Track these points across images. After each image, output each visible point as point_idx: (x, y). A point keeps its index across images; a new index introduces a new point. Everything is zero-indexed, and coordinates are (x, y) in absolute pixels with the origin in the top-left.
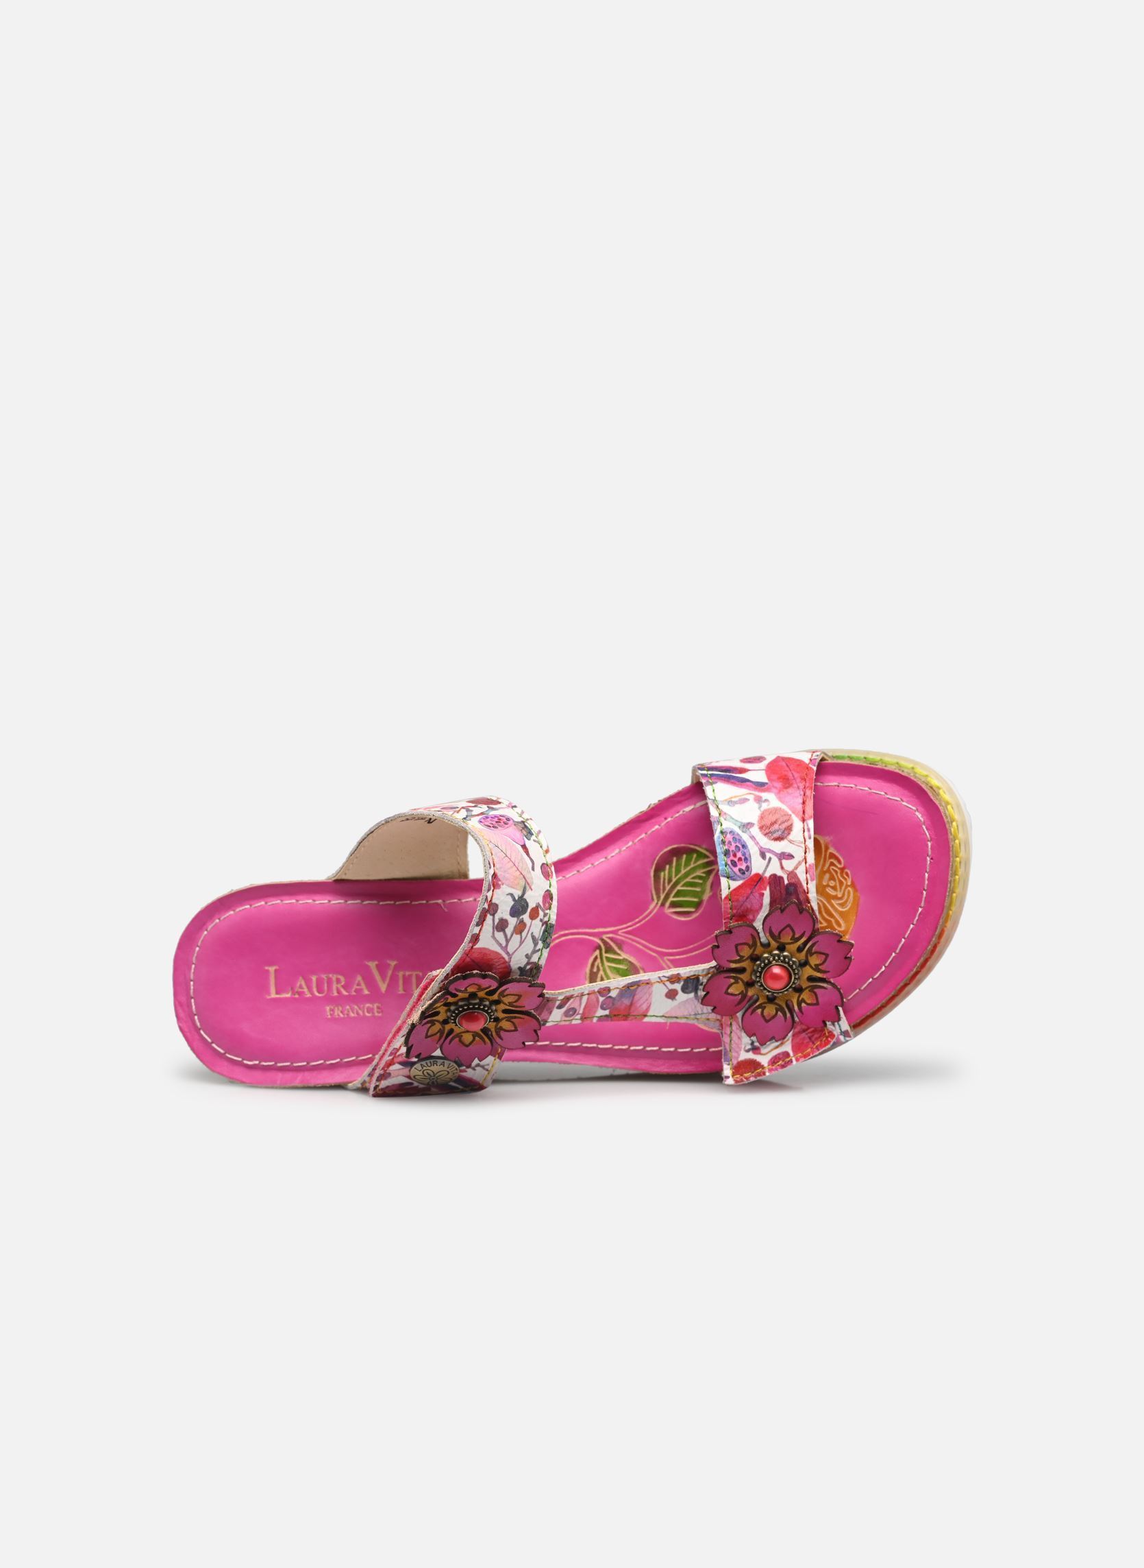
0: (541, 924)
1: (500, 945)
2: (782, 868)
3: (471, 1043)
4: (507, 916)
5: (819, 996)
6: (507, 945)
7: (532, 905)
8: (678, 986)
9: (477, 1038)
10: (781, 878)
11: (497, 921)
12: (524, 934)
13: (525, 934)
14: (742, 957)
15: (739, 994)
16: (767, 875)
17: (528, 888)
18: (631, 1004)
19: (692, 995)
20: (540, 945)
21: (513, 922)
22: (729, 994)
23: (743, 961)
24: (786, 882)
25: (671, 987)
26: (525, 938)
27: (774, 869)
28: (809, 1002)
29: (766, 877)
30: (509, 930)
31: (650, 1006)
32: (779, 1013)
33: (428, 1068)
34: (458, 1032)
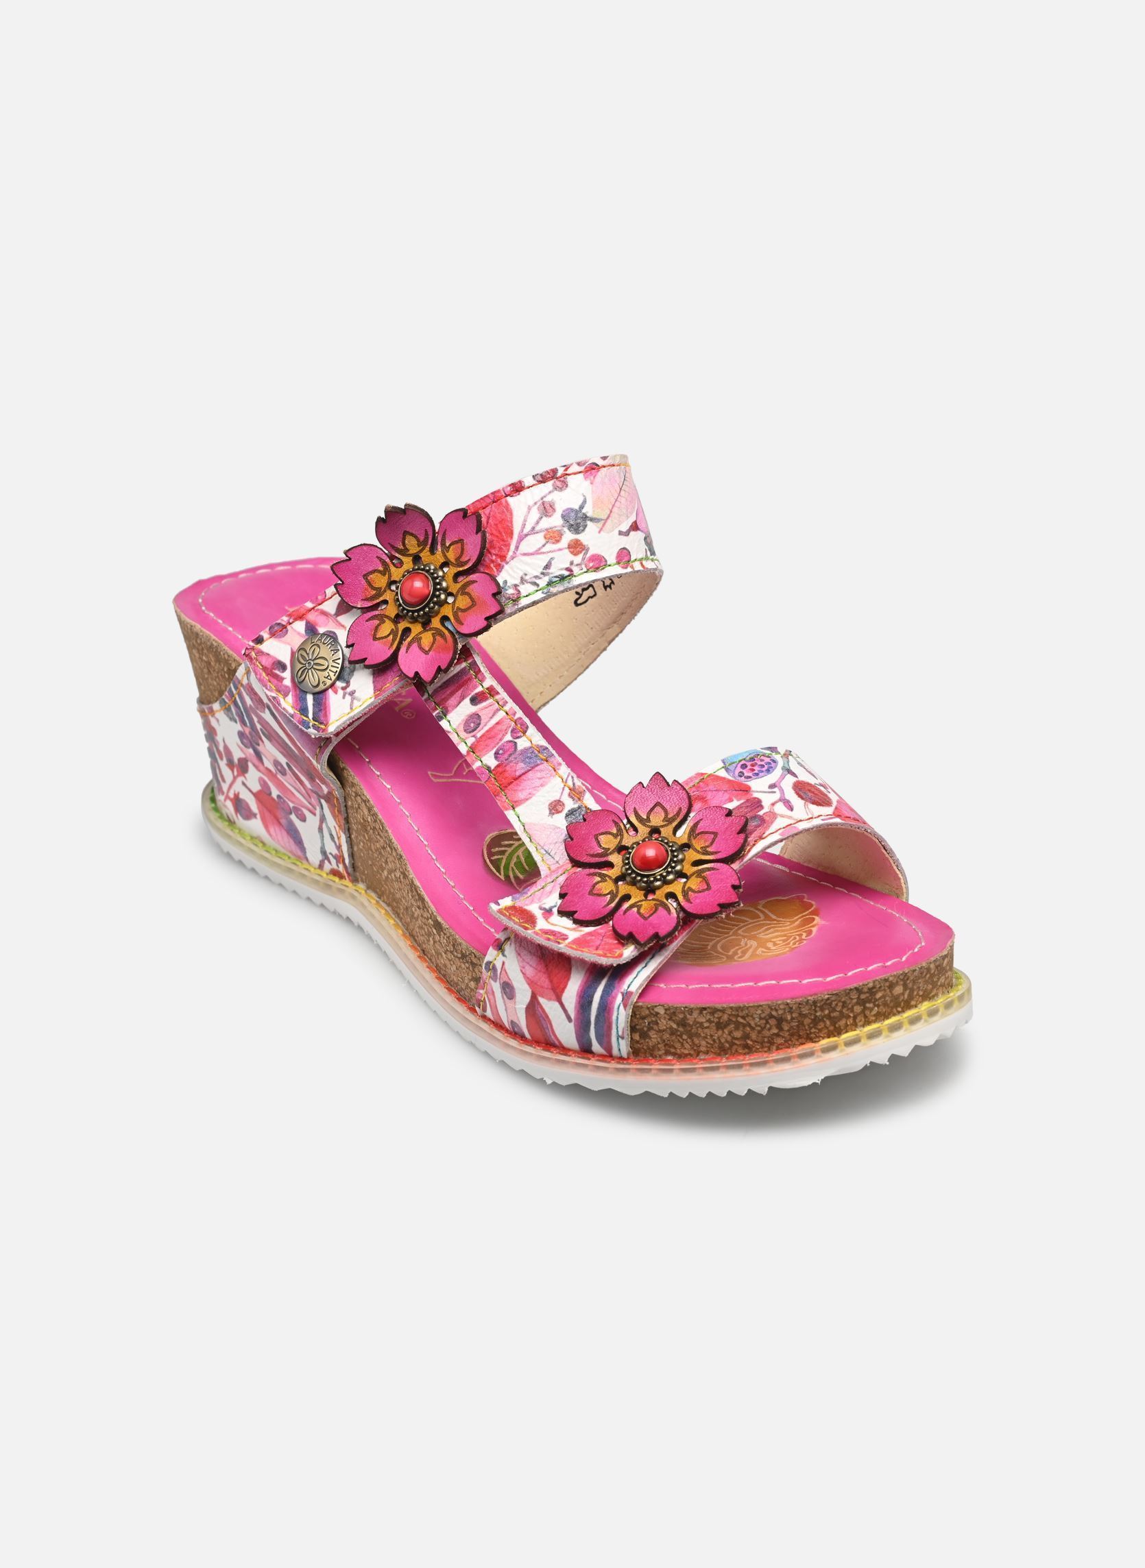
0: (567, 565)
1: (524, 526)
2: (773, 804)
3: (379, 639)
4: (560, 509)
5: (655, 915)
6: (527, 535)
7: (583, 537)
8: (568, 806)
9: (391, 637)
10: (762, 807)
11: (548, 499)
12: (549, 547)
13: (548, 550)
14: (648, 819)
15: (603, 848)
16: (756, 795)
17: (600, 524)
18: (516, 779)
20: (543, 582)
21: (556, 521)
22: (597, 839)
23: (644, 825)
24: (761, 813)
25: (564, 799)
26: (544, 553)
27: (767, 800)
28: (642, 911)
29: (752, 795)
30: (546, 523)
31: (527, 799)
32: (609, 896)
34: (387, 612)
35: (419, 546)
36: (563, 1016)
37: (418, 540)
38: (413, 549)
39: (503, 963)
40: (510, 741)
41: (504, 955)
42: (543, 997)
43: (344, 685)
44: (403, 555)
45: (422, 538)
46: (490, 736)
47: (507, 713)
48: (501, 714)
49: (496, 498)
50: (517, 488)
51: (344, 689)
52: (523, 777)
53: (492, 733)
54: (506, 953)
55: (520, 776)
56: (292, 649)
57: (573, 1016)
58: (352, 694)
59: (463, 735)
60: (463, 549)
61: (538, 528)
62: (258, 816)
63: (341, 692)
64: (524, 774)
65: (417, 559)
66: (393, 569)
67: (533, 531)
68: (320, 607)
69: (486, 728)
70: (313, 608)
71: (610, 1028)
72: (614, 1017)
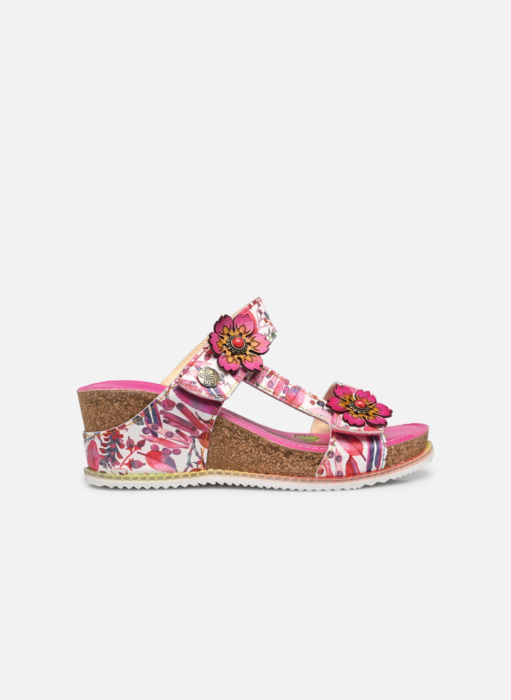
1: (258, 318)
3: (230, 363)
4: (263, 312)
6: (260, 321)
8: (316, 401)
9: (234, 361)
11: (259, 309)
13: (268, 325)
18: (294, 398)
19: (321, 407)
20: (271, 336)
25: (313, 399)
26: (266, 326)
30: (263, 316)
31: (302, 403)
33: (208, 370)
34: (228, 355)
35: (228, 331)
36: (363, 459)
37: (228, 329)
38: (226, 332)
39: (336, 449)
40: (286, 387)
41: (335, 446)
42: (354, 455)
43: (223, 382)
44: (223, 335)
45: (229, 327)
46: (278, 387)
47: (280, 378)
48: (278, 379)
49: (246, 310)
50: (250, 306)
51: (223, 383)
52: (296, 396)
53: (279, 386)
54: (336, 445)
55: (295, 396)
56: (194, 376)
57: (366, 458)
58: (228, 384)
59: (268, 389)
60: (245, 328)
61: (262, 318)
62: (147, 464)
63: (223, 385)
64: (296, 395)
65: (228, 335)
66: (222, 340)
67: (261, 320)
68: (197, 360)
69: (276, 384)
70: (195, 361)
71: (381, 458)
72: (383, 453)
